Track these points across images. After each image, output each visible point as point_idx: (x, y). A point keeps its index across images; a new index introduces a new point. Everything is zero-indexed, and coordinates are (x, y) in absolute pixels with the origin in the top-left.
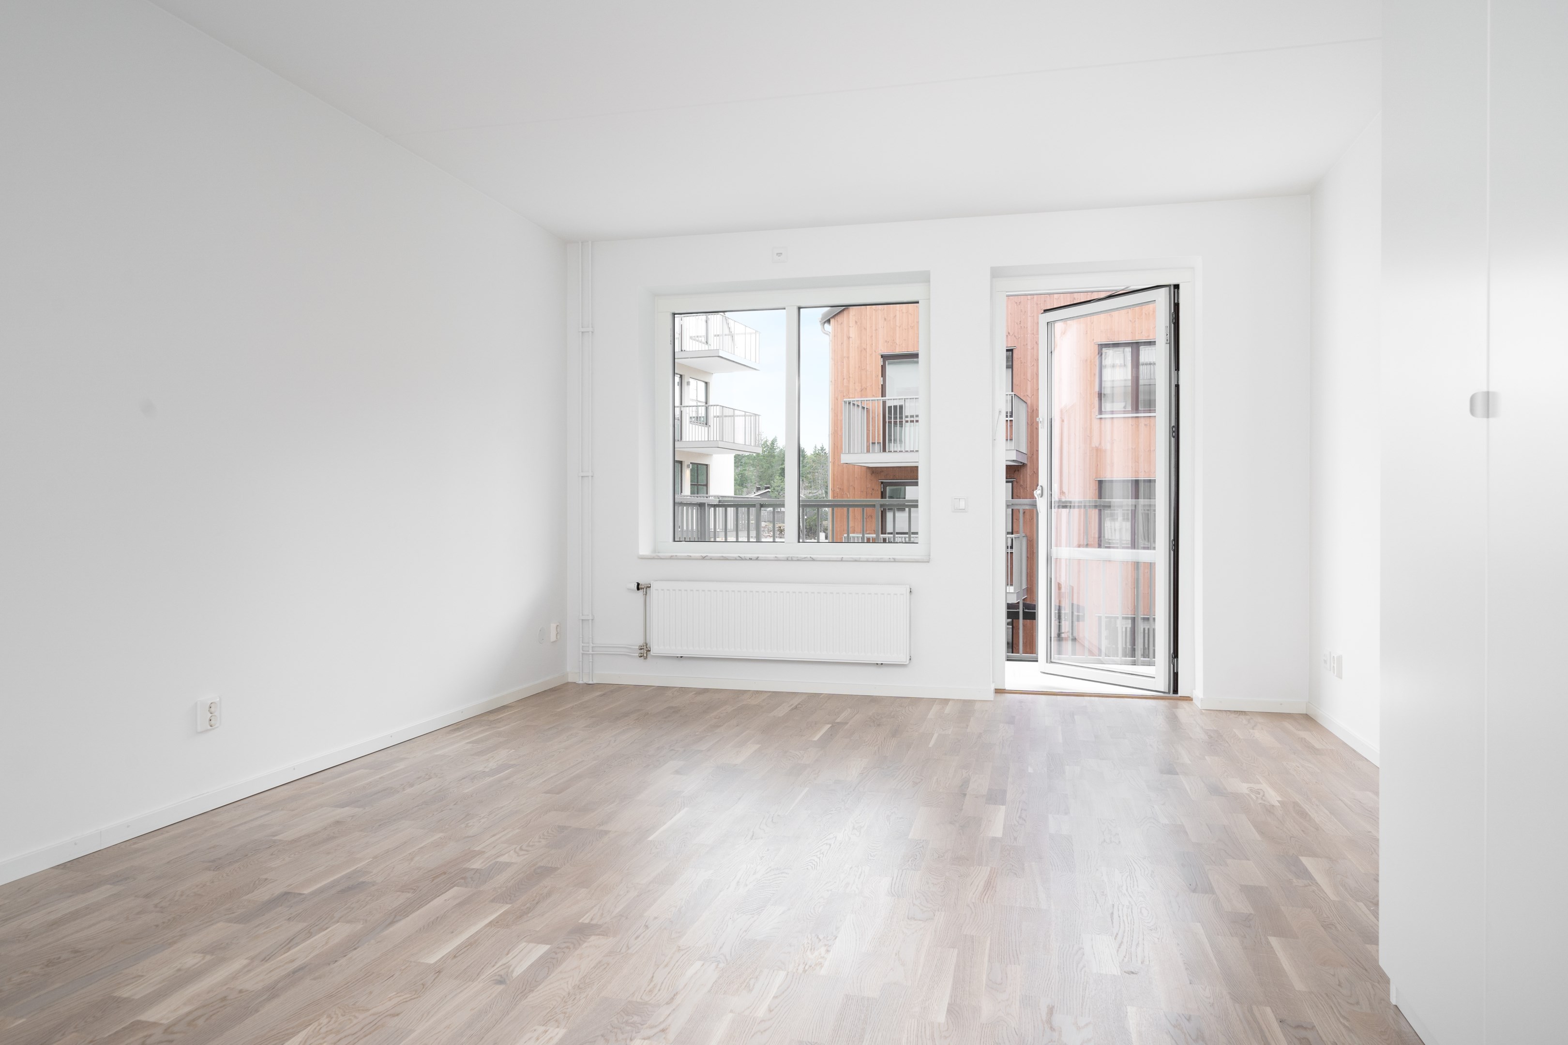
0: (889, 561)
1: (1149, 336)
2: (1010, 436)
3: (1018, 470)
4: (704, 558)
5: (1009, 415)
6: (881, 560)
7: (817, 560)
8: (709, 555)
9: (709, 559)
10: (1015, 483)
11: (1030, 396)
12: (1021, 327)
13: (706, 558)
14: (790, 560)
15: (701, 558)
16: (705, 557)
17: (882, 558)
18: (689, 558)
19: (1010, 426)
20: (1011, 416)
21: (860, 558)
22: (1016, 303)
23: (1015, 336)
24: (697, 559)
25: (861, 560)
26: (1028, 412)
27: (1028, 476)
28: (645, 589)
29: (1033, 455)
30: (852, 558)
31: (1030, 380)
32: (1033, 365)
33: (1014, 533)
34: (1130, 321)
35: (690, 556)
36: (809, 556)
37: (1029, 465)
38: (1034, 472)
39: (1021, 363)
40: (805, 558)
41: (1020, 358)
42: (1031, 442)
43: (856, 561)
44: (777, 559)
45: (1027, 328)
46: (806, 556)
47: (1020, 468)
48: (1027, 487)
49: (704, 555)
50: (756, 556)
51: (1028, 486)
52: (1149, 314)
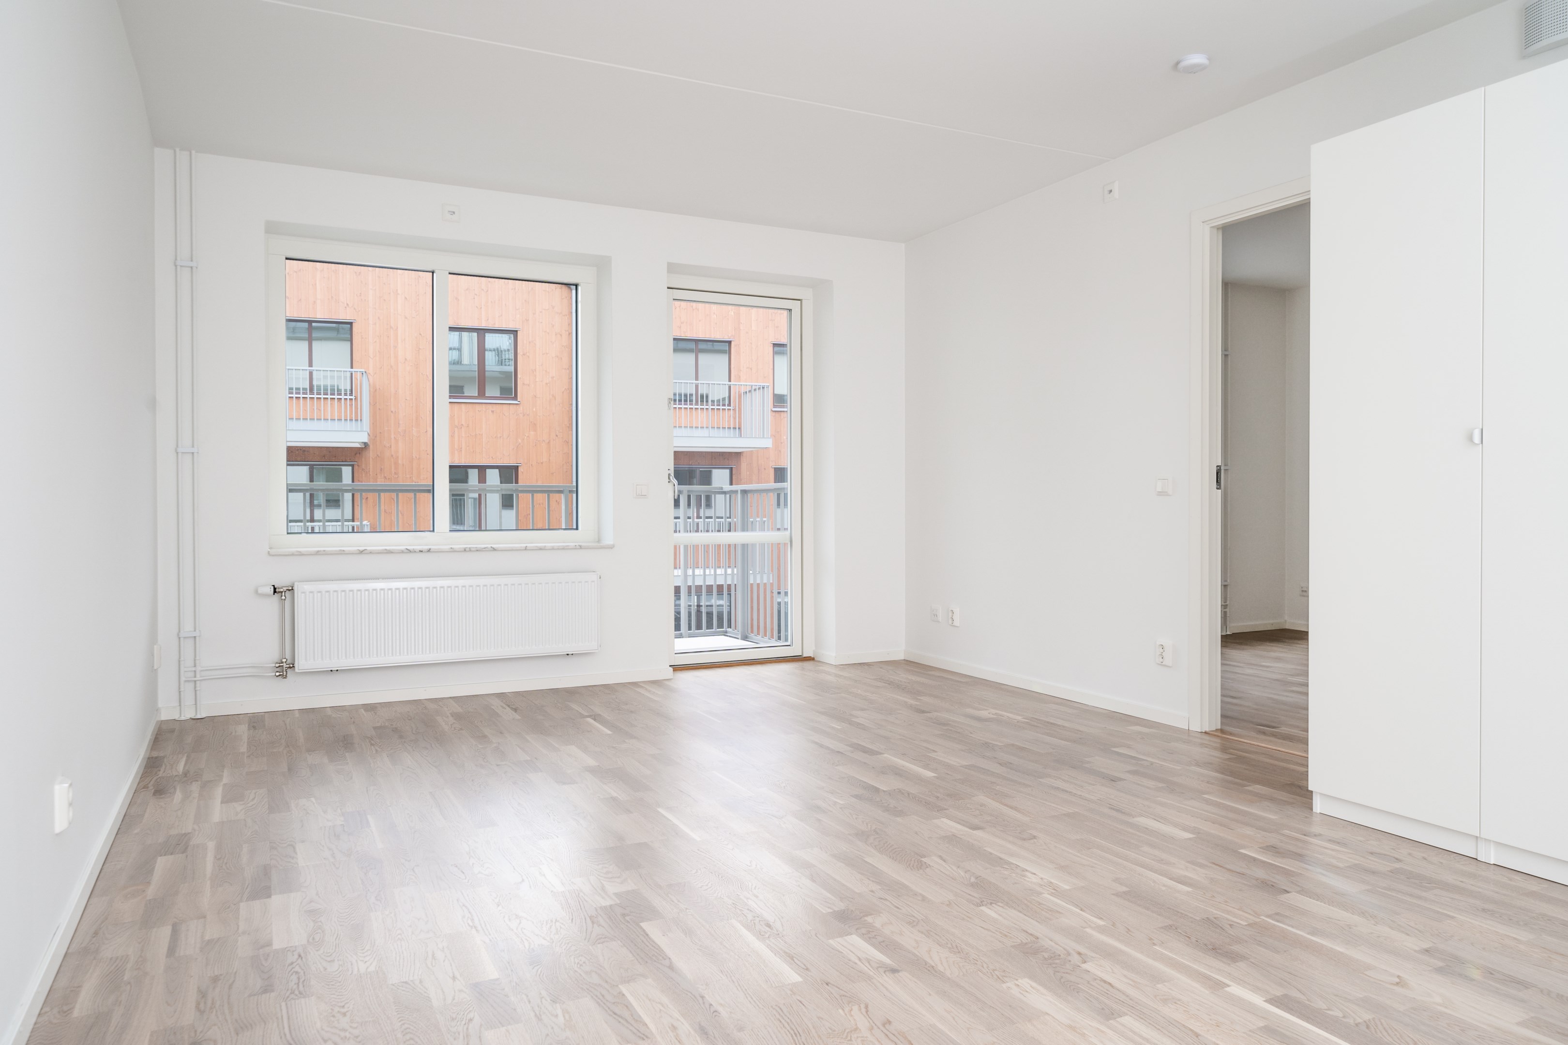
0: (575, 548)
1: (495, 324)
2: (350, 416)
3: (360, 453)
4: (361, 552)
5: (348, 393)
6: (567, 548)
7: (500, 549)
8: (368, 548)
9: (368, 553)
10: (356, 467)
11: (372, 375)
12: (362, 299)
13: (365, 552)
14: (467, 551)
15: (358, 552)
16: (364, 550)
17: (568, 546)
18: (342, 553)
19: (350, 405)
20: (351, 394)
21: (545, 546)
22: (356, 273)
23: (354, 309)
24: (353, 554)
25: (546, 548)
26: (370, 391)
27: (371, 459)
28: (283, 593)
29: (376, 437)
30: (537, 546)
31: (372, 357)
32: (376, 342)
33: (355, 520)
34: (477, 307)
35: (344, 551)
36: (489, 546)
37: (371, 447)
38: (378, 455)
39: (362, 338)
40: (485, 548)
41: (361, 333)
42: (373, 424)
43: (541, 549)
44: (452, 551)
45: (368, 301)
46: (486, 546)
47: (362, 450)
48: (369, 471)
49: (361, 549)
50: (428, 547)
51: (371, 470)
52: (495, 302)
